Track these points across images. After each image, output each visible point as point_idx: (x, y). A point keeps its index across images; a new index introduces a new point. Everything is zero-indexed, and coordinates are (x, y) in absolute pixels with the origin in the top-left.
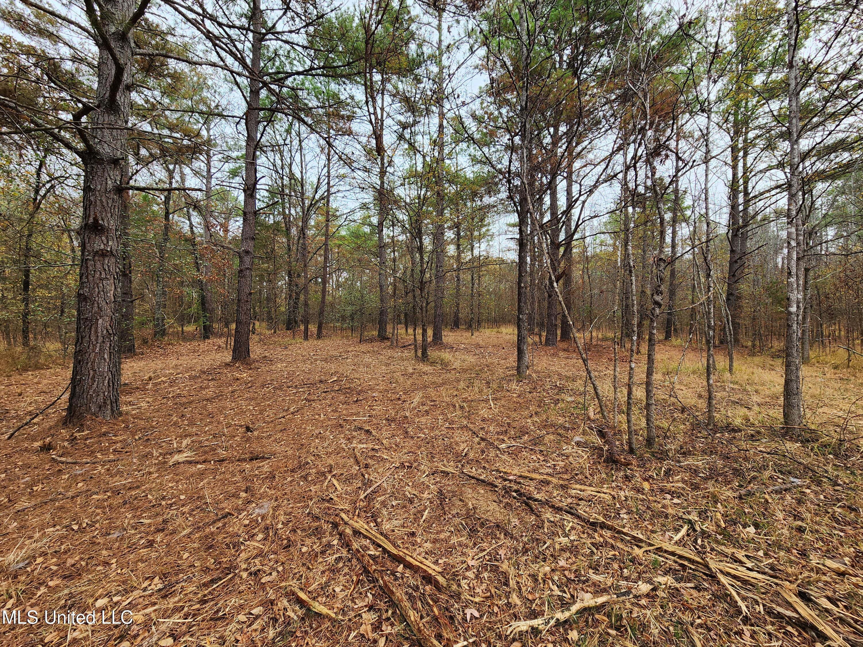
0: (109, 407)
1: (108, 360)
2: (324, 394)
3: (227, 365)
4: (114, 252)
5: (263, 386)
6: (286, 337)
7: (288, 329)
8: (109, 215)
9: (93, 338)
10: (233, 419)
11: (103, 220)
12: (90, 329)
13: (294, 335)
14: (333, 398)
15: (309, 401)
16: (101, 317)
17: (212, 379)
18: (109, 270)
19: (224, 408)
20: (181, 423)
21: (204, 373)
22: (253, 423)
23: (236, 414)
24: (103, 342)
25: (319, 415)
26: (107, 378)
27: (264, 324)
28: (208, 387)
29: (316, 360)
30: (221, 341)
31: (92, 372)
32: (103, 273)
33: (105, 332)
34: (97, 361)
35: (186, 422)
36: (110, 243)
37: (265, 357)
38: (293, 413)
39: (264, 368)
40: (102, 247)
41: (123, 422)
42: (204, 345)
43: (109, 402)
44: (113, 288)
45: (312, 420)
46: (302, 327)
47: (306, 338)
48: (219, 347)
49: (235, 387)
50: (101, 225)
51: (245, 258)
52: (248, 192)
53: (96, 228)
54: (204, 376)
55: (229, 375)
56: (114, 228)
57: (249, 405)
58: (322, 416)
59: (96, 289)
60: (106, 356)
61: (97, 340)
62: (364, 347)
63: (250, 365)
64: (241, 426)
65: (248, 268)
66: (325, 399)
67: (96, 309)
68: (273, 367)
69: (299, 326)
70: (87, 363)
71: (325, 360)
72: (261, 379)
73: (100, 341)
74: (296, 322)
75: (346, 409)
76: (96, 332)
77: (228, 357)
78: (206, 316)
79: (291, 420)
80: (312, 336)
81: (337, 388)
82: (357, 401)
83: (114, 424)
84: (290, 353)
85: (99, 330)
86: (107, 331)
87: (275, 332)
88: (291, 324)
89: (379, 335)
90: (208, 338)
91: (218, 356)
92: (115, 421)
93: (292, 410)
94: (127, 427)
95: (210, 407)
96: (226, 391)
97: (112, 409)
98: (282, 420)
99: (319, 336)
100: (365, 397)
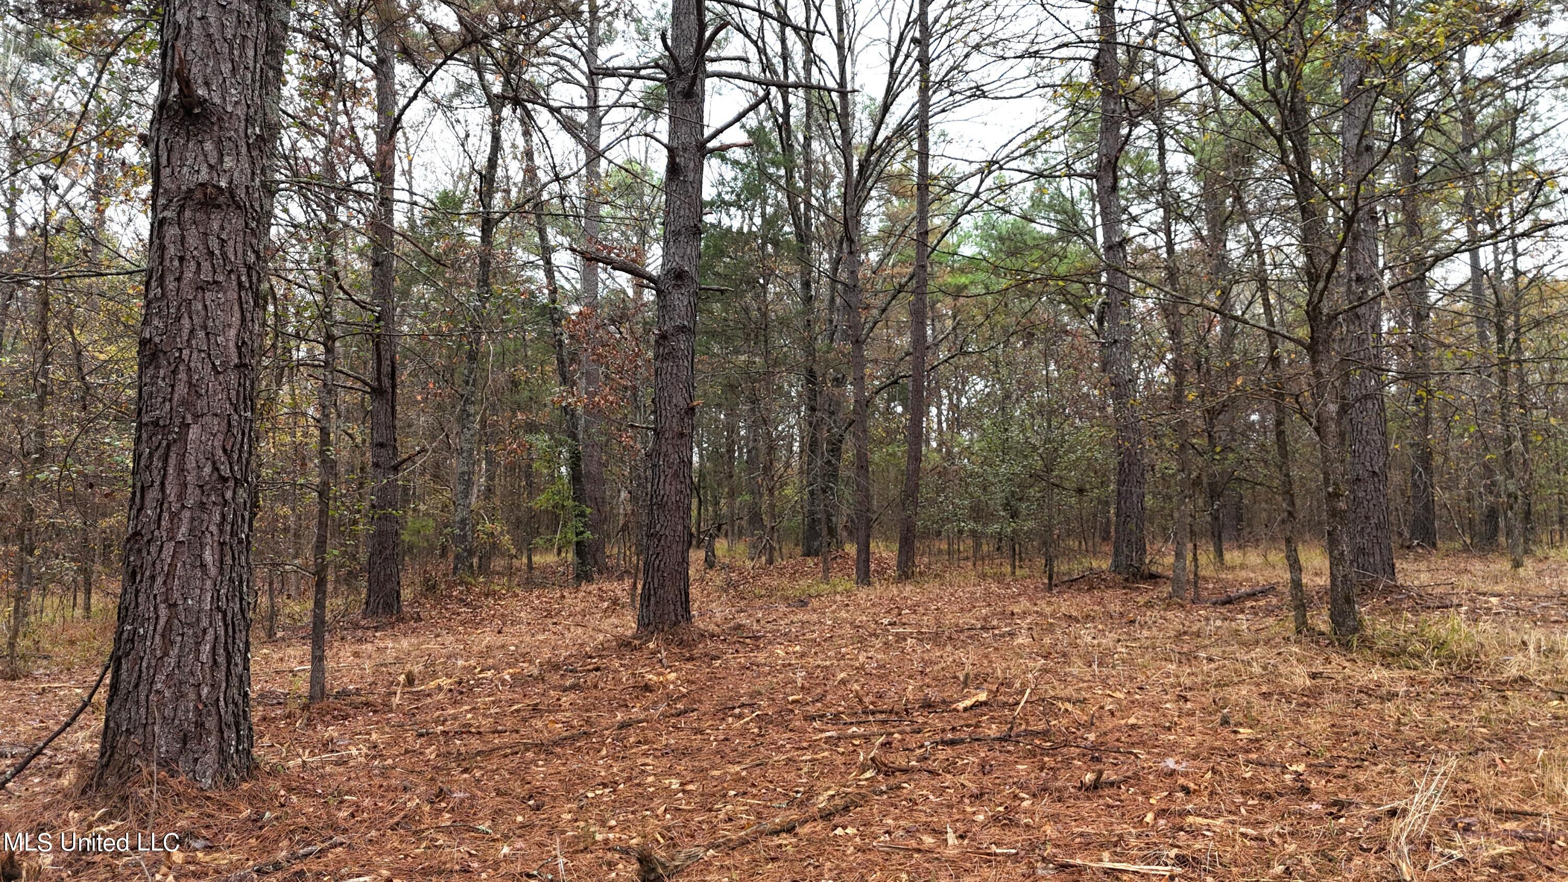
0: (213, 741)
1: (213, 571)
2: (944, 753)
3: (624, 645)
4: (241, 193)
5: (724, 711)
6: (804, 575)
7: (809, 553)
8: (226, 68)
9: (172, 490)
10: (603, 823)
11: (207, 84)
12: (165, 459)
13: (826, 570)
14: (984, 768)
15: (889, 771)
16: (196, 417)
17: (574, 687)
18: (224, 255)
19: (584, 778)
20: (427, 821)
21: (556, 667)
22: (672, 844)
23: (615, 806)
24: (202, 505)
25: (938, 833)
26: (209, 637)
27: (741, 547)
28: (557, 708)
29: (901, 638)
30: (620, 589)
31: (163, 611)
32: (206, 265)
33: (208, 470)
34: (179, 571)
35: (446, 819)
36: (228, 163)
37: (739, 627)
38: (826, 816)
39: (734, 659)
40: (204, 176)
41: (252, 798)
42: (574, 600)
43: (211, 723)
44: (236, 319)
45: (909, 852)
46: (851, 549)
47: (864, 578)
48: (615, 602)
49: (636, 712)
50: (202, 102)
51: (676, 295)
52: (681, 85)
53: (188, 112)
54: (554, 678)
55: (624, 676)
56: (241, 111)
57: (670, 772)
58: (951, 838)
59: (186, 321)
60: (208, 556)
61: (181, 497)
62: (1067, 604)
63: (691, 645)
64: (626, 851)
65: (682, 329)
66: (951, 767)
67: (182, 389)
68: (761, 657)
69: (840, 545)
70: (153, 578)
71: (936, 638)
72: (719, 693)
73: (190, 503)
74: (832, 532)
75: (1054, 818)
76: (181, 469)
77: (628, 624)
78: (582, 514)
79: (819, 845)
80: (881, 572)
81: (993, 731)
82: (1096, 786)
83: (222, 806)
84: (815, 617)
85: (191, 464)
86: (216, 469)
87: (770, 561)
88: (817, 535)
89: (1116, 568)
90: (590, 580)
91: (606, 624)
92: (225, 796)
93: (822, 801)
94: (256, 819)
95: (540, 770)
96: (604, 723)
97: (221, 751)
98: (785, 839)
99: (906, 573)
100: (1126, 770)
